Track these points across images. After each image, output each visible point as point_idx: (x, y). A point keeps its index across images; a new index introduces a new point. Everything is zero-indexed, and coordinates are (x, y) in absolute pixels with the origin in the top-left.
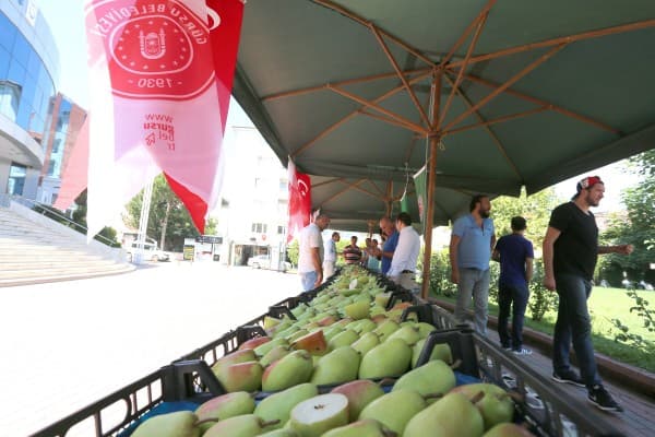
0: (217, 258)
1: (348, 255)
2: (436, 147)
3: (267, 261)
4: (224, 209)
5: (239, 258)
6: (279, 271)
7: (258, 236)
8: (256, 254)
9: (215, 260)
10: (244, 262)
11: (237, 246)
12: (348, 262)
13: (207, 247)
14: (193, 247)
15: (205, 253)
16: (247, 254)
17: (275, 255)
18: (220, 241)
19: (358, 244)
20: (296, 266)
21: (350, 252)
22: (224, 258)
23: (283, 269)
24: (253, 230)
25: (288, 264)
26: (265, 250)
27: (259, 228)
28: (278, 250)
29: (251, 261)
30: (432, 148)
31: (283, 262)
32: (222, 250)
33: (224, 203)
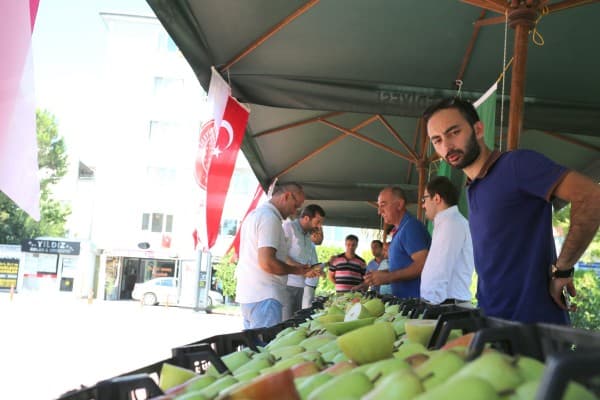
0: (67, 285)
1: (339, 274)
2: (525, 37)
3: (174, 290)
4: (85, 183)
5: (115, 284)
6: (197, 309)
7: (154, 238)
8: (150, 276)
9: (63, 288)
10: (126, 293)
11: (110, 261)
12: (339, 287)
13: (47, 262)
14: (16, 261)
15: (40, 274)
16: (131, 275)
17: (188, 276)
18: (75, 249)
19: (359, 252)
20: (232, 298)
21: (343, 268)
22: (82, 285)
23: (205, 304)
24: (145, 227)
25: (215, 295)
26: (168, 268)
27: (156, 222)
28: (194, 266)
29: (139, 290)
30: (517, 42)
31: (206, 291)
32: (79, 268)
33: (84, 172)
